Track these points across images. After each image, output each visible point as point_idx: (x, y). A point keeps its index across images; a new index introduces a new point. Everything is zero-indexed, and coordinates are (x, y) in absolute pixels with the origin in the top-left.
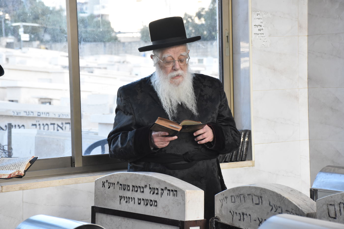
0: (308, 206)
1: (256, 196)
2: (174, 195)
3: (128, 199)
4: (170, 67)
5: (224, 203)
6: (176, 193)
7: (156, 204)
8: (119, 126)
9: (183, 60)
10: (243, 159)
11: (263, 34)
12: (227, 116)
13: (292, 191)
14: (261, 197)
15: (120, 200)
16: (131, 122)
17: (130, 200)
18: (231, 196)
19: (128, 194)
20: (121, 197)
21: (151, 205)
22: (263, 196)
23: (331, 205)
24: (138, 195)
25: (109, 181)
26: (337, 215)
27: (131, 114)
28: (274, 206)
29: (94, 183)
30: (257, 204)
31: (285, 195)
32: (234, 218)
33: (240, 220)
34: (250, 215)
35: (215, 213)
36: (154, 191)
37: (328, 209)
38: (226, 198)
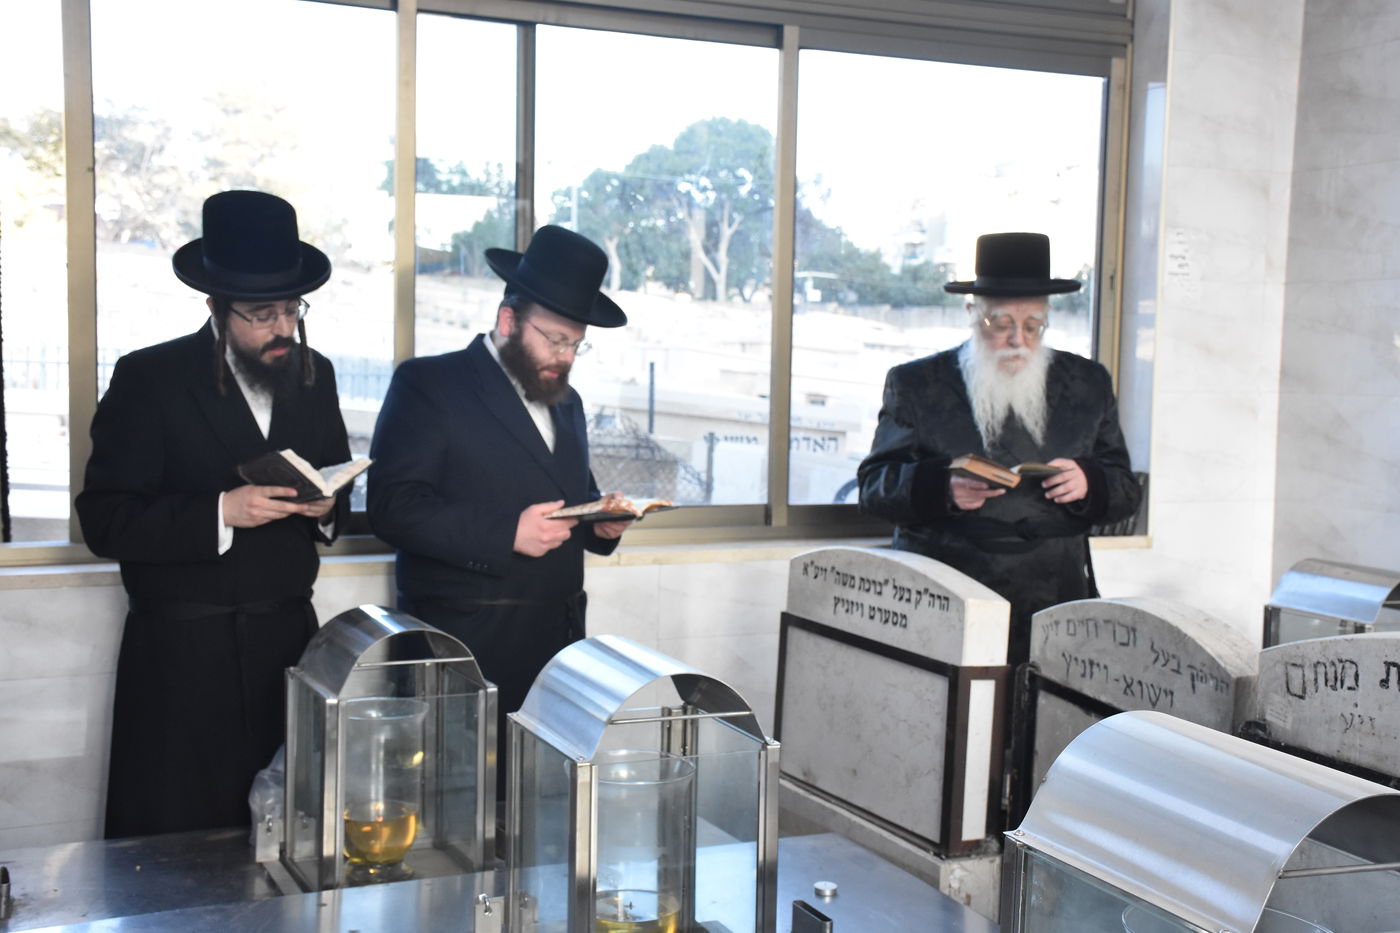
0: (1241, 659)
1: (1123, 626)
2: (942, 607)
3: (851, 606)
4: (1002, 336)
5: (1052, 634)
6: (945, 602)
7: (904, 622)
8: (882, 449)
9: (1032, 328)
10: (1128, 532)
11: (1188, 274)
12: (1116, 445)
13: (1207, 620)
14: (1134, 630)
15: (836, 605)
16: (907, 443)
17: (855, 608)
18: (1069, 621)
19: (852, 595)
20: (837, 600)
21: (895, 624)
22: (1138, 627)
23: (1294, 665)
24: (870, 600)
25: (816, 564)
26: (1308, 691)
27: (910, 426)
28: (1161, 653)
29: (787, 564)
30: (1123, 644)
31: (1190, 630)
32: (1070, 671)
33: (1083, 675)
34: (1106, 667)
35: (1032, 655)
36: (902, 593)
37: (1287, 674)
38: (1057, 623)
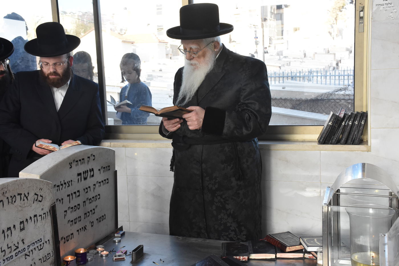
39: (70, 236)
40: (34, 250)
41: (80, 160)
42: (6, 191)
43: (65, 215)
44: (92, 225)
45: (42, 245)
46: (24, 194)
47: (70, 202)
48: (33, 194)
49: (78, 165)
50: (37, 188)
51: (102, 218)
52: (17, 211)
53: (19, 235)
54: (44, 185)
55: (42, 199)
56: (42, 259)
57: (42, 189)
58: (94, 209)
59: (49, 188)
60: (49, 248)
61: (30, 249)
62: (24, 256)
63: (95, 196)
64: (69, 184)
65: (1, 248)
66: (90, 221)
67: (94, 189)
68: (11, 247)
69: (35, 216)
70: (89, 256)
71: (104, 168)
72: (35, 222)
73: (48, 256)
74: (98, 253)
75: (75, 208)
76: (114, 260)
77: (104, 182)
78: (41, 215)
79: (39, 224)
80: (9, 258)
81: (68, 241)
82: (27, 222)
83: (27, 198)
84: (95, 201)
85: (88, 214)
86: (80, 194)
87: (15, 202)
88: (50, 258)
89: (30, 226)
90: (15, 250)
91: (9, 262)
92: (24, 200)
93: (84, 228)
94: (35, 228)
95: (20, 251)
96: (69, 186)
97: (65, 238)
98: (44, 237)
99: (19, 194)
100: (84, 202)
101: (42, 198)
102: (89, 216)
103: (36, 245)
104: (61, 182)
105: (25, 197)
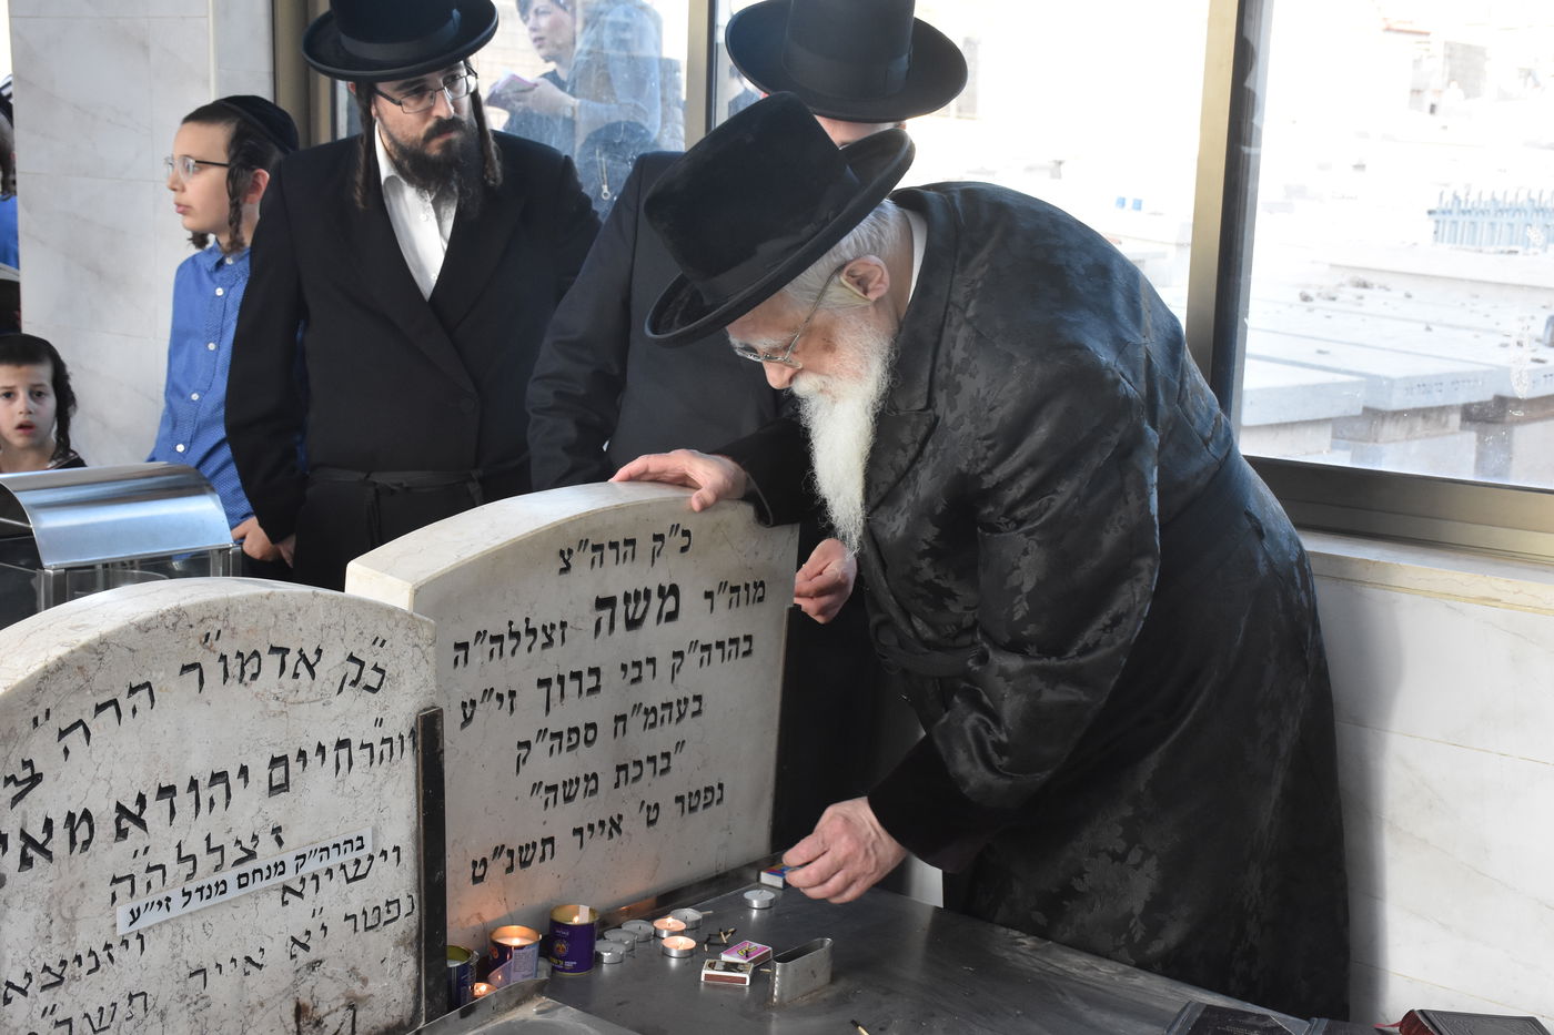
39: (539, 847)
40: (324, 879)
41: (614, 545)
42: (219, 632)
43: (521, 761)
44: (651, 818)
45: (365, 864)
46: (301, 650)
47: (548, 709)
48: (341, 656)
49: (602, 562)
50: (361, 633)
51: (703, 795)
52: (261, 713)
53: (260, 810)
54: (397, 625)
55: (381, 683)
56: (360, 918)
57: (384, 641)
58: (666, 755)
59: (420, 642)
60: (396, 881)
61: (306, 870)
62: (280, 894)
63: (679, 702)
64: (549, 637)
65: (179, 846)
66: (643, 802)
67: (675, 670)
68: (221, 848)
69: (343, 744)
70: (615, 942)
71: (735, 589)
72: (338, 767)
73: (389, 912)
74: (657, 935)
75: (574, 736)
76: (703, 979)
77: (728, 648)
78: (371, 745)
79: (358, 776)
80: (209, 887)
81: (525, 864)
82: (305, 765)
83: (310, 668)
84: (674, 720)
85: (633, 771)
86: (602, 683)
87: (255, 676)
88: (396, 918)
89: (315, 782)
90: (239, 862)
91: (205, 903)
92: (296, 675)
93: (608, 826)
94: (339, 792)
95: (260, 871)
96: (549, 643)
97: (511, 853)
98: (375, 832)
99: (274, 650)
100: (621, 718)
101: (383, 678)
102: (636, 779)
103: (335, 860)
104: (511, 623)
105: (302, 664)
